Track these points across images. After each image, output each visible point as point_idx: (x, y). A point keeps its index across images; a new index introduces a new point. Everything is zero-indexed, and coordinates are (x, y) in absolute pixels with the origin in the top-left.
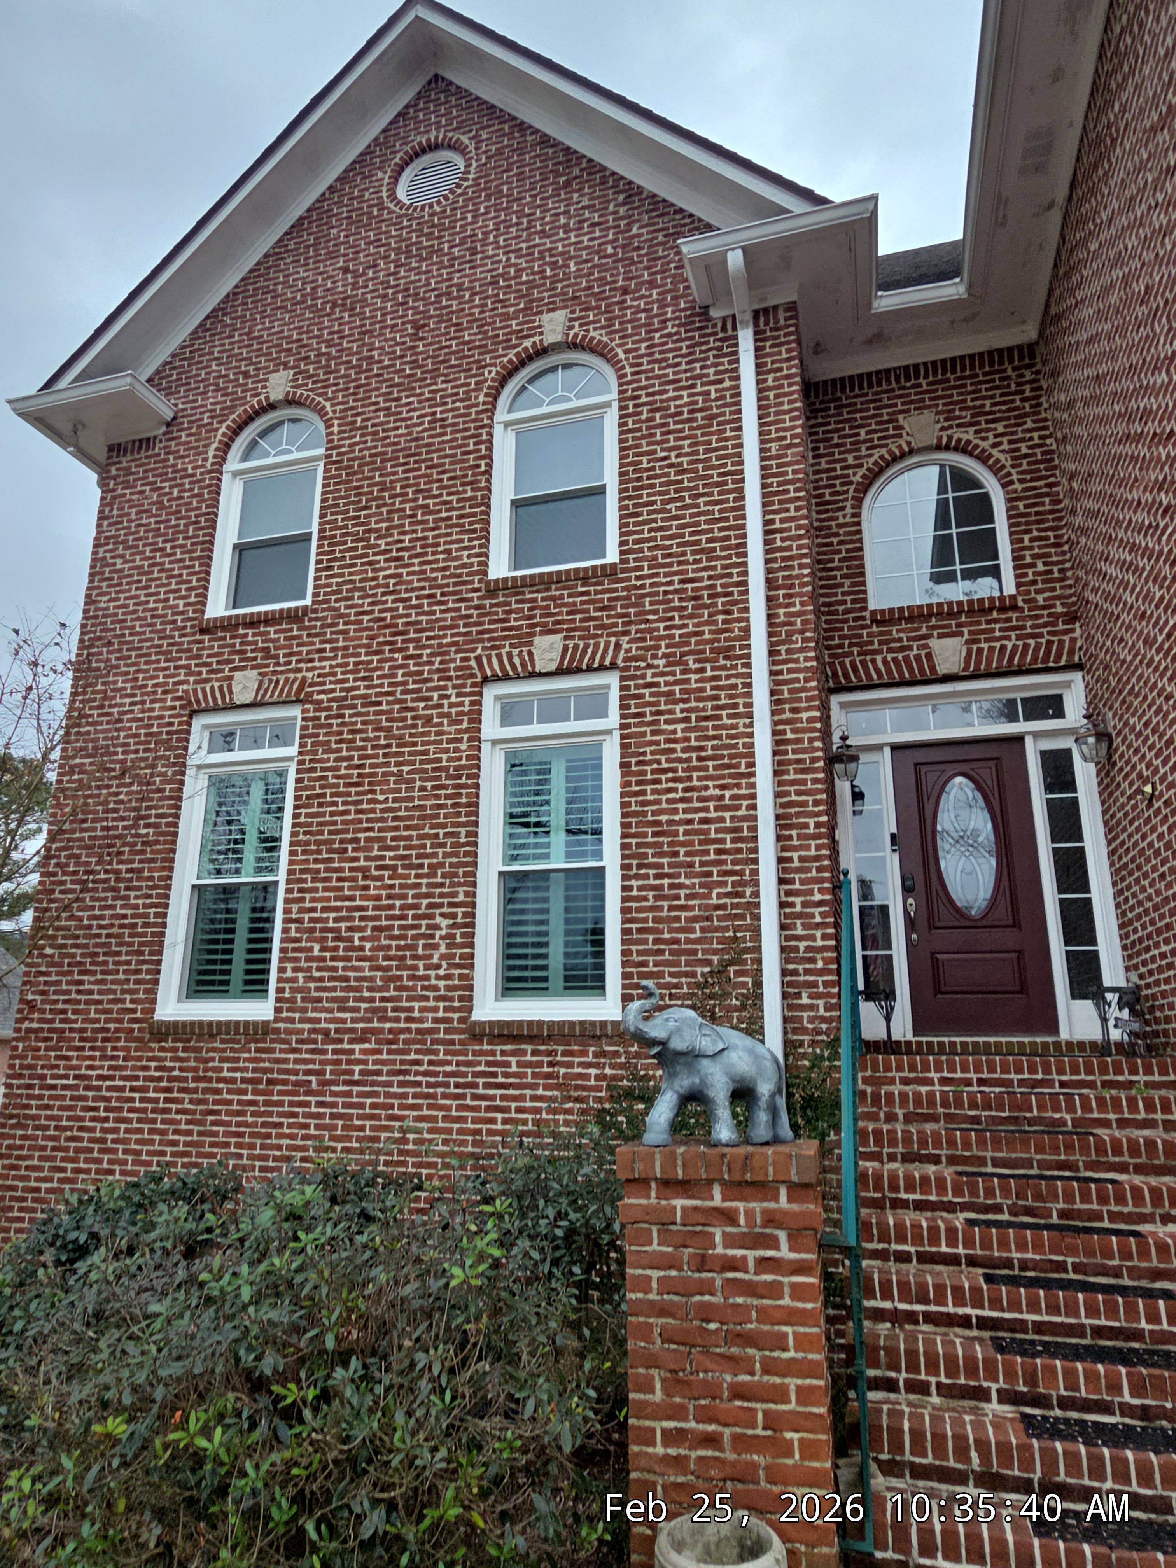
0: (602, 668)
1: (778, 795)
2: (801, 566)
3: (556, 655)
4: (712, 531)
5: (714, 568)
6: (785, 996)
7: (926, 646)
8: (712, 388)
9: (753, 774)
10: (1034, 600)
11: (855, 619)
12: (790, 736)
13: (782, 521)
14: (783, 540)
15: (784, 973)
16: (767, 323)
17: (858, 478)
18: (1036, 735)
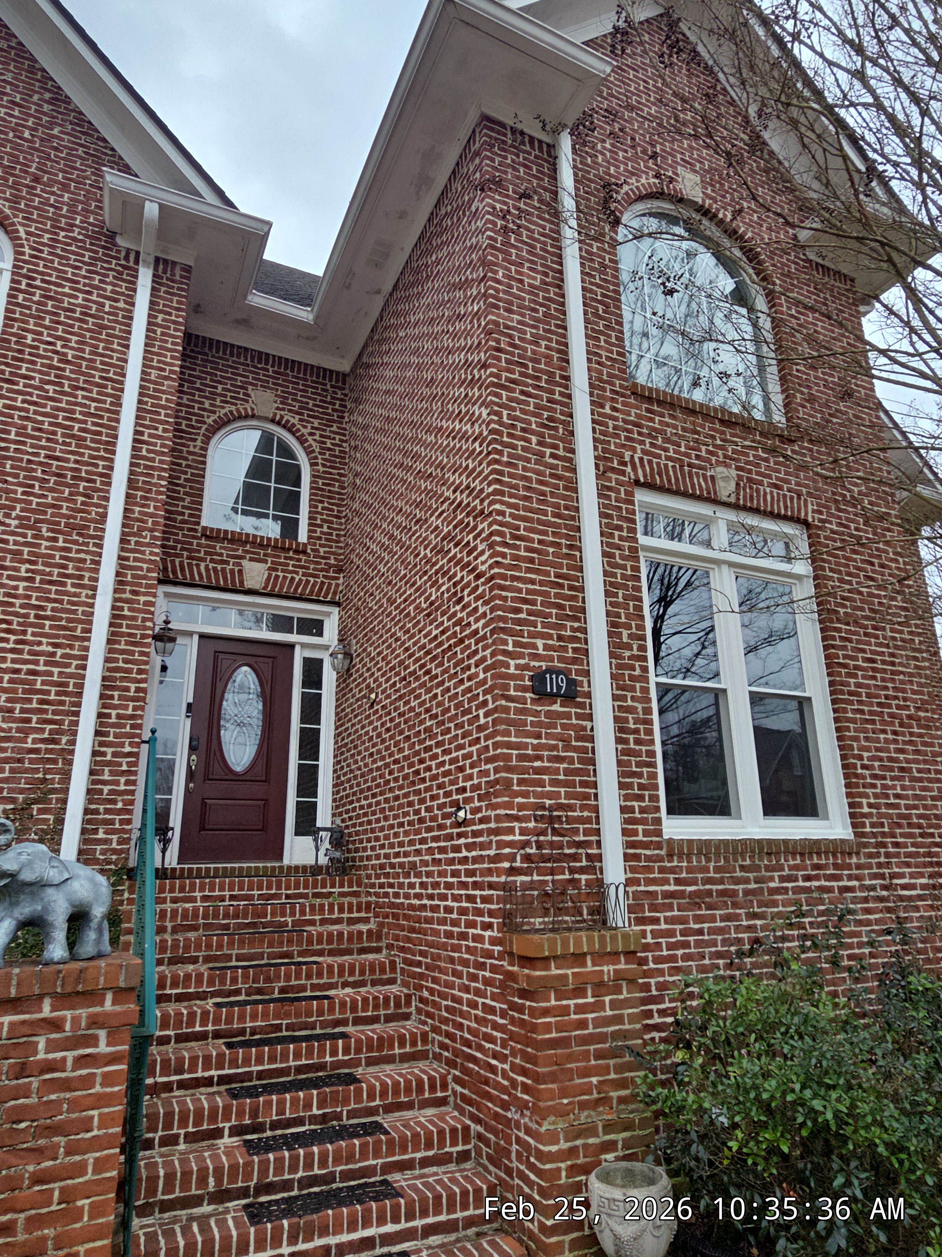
1: (107, 660)
2: (160, 478)
4: (85, 422)
5: (82, 455)
6: (84, 831)
7: (240, 564)
8: (108, 303)
9: (88, 639)
10: (317, 551)
11: (190, 530)
12: (126, 612)
13: (150, 435)
14: (148, 451)
15: (87, 812)
16: (165, 272)
17: (210, 421)
18: (304, 646)
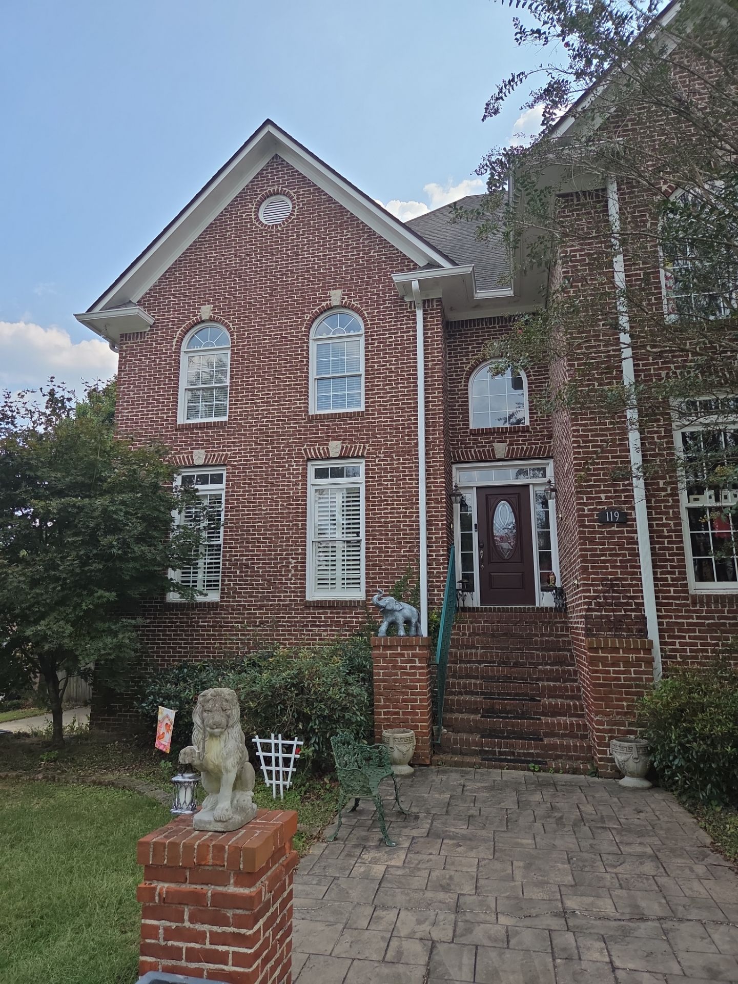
0: (358, 457)
1: (427, 512)
2: (439, 418)
3: (339, 450)
4: (404, 400)
5: (404, 416)
6: (428, 590)
7: (492, 446)
8: (405, 335)
9: (418, 504)
11: (464, 432)
12: (433, 488)
13: (432, 397)
14: (432, 406)
15: (428, 582)
16: (428, 307)
17: (467, 369)
